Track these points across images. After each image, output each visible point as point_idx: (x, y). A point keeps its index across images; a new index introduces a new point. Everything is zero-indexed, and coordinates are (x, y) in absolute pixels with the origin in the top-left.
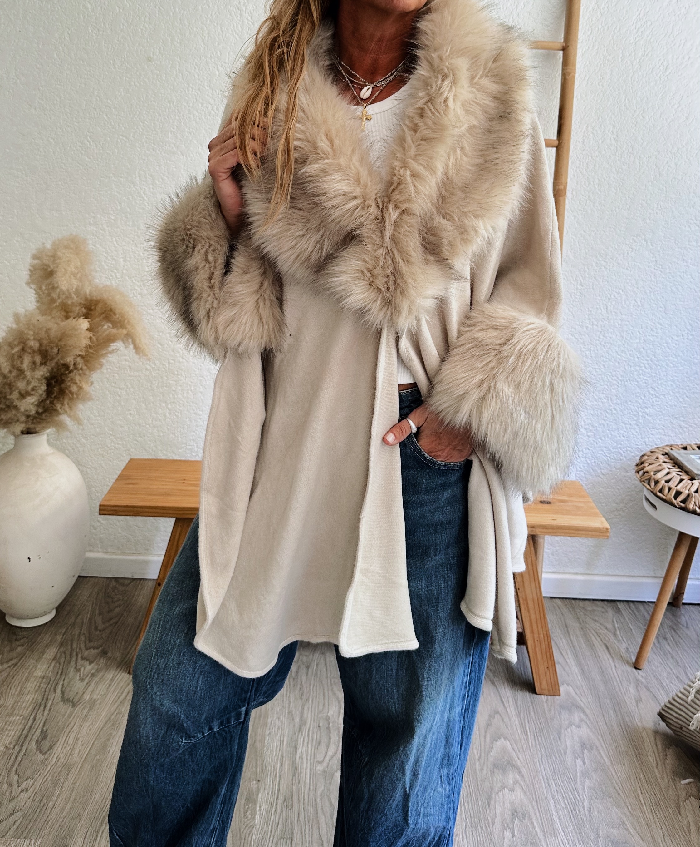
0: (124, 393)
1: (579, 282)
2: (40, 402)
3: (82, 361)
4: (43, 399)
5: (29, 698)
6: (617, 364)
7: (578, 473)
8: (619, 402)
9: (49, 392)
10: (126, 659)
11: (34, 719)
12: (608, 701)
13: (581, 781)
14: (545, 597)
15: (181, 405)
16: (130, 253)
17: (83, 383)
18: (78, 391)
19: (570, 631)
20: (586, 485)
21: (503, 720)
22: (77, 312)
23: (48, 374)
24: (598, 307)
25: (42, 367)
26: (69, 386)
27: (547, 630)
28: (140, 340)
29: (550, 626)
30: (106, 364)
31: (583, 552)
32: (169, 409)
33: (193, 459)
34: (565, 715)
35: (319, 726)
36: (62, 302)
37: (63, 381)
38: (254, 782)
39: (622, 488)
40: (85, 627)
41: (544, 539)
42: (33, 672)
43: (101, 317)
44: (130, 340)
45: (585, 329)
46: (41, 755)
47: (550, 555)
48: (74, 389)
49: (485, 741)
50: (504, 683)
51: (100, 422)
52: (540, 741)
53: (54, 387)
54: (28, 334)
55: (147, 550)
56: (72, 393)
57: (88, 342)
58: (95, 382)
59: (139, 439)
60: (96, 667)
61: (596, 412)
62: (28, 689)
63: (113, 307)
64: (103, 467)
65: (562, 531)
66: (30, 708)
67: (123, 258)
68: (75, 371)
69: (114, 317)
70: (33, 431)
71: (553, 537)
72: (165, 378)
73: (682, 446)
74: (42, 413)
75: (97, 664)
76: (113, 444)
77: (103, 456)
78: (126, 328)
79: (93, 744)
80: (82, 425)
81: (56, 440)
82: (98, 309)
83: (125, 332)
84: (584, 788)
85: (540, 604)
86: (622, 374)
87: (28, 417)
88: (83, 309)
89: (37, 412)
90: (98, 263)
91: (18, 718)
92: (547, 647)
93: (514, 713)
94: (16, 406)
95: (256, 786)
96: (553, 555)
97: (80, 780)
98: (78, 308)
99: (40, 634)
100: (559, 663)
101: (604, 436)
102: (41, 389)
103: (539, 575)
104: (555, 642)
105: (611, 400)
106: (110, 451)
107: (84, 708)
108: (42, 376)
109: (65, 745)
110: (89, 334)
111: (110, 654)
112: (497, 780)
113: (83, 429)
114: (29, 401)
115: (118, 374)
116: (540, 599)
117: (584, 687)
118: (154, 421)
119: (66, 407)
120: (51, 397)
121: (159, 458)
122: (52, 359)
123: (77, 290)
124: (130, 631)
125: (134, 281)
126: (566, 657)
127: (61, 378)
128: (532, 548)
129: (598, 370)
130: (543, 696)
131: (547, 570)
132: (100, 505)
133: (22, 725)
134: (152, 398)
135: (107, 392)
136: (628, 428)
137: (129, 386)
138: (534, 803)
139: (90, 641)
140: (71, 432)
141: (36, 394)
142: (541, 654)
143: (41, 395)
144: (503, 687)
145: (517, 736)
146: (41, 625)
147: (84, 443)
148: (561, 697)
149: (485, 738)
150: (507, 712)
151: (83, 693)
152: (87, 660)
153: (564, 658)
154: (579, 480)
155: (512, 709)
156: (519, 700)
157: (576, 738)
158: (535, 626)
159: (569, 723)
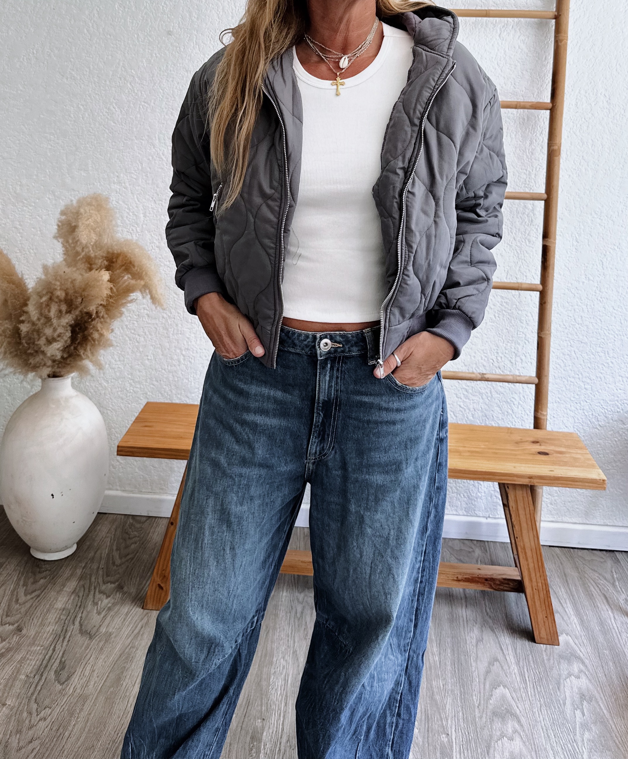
0: (142, 339)
1: (575, 238)
2: (65, 348)
3: (104, 310)
4: (67, 345)
5: (50, 628)
6: (613, 318)
8: (616, 356)
9: (73, 338)
10: (140, 595)
11: (54, 650)
12: (608, 653)
13: (580, 733)
14: (543, 545)
15: (195, 352)
16: (150, 210)
17: (104, 331)
18: (100, 338)
19: (568, 579)
20: (584, 436)
21: (502, 668)
22: (99, 264)
23: (73, 322)
24: (594, 263)
25: (67, 315)
26: (92, 333)
27: (545, 580)
29: (548, 575)
30: (126, 313)
31: (582, 502)
34: (564, 665)
36: (86, 255)
37: (86, 329)
38: (259, 720)
39: (619, 440)
40: (103, 562)
41: (542, 489)
42: (55, 603)
43: (122, 269)
44: (147, 291)
45: (581, 284)
46: (59, 685)
47: (549, 505)
48: (96, 335)
49: (484, 688)
50: (503, 631)
51: (120, 366)
52: (539, 690)
53: (78, 333)
54: (55, 285)
55: (162, 489)
56: (94, 340)
57: (109, 292)
58: (116, 329)
59: (156, 383)
60: (113, 601)
61: (593, 365)
62: (49, 620)
63: (132, 260)
64: (121, 409)
65: (559, 482)
66: (50, 639)
67: (143, 213)
68: (97, 319)
69: (134, 269)
70: (58, 374)
71: (552, 487)
74: (66, 358)
75: (113, 598)
76: (131, 388)
77: (122, 399)
78: (144, 280)
79: (107, 676)
80: (103, 369)
81: (79, 384)
82: (119, 262)
83: (142, 283)
84: (583, 740)
85: (538, 553)
87: (54, 361)
88: (105, 261)
89: (62, 357)
90: (120, 218)
91: (39, 648)
92: (546, 596)
93: (513, 660)
94: (43, 351)
95: (261, 724)
96: (551, 504)
97: (94, 712)
98: (100, 261)
99: (61, 568)
100: (558, 612)
101: (601, 389)
102: (66, 336)
103: (537, 524)
104: (554, 591)
105: (608, 354)
106: (129, 394)
107: (100, 641)
108: (67, 323)
109: (81, 677)
110: (110, 285)
111: (125, 589)
112: (496, 729)
113: (104, 373)
114: (55, 347)
115: (137, 322)
116: (538, 547)
117: (583, 637)
118: (169, 367)
119: (89, 353)
120: (75, 344)
121: (174, 402)
122: (77, 307)
124: (145, 567)
125: (153, 235)
126: (565, 605)
127: (84, 325)
128: (530, 498)
129: (594, 324)
130: (542, 645)
131: (545, 519)
132: (118, 445)
133: (42, 655)
134: (168, 344)
135: (127, 339)
136: (625, 381)
137: (147, 333)
139: (108, 576)
140: (92, 376)
141: (62, 340)
142: (539, 603)
143: (66, 342)
144: (502, 634)
145: (516, 684)
146: (63, 559)
147: (105, 386)
148: (560, 647)
149: (484, 686)
150: (506, 659)
151: (100, 626)
152: (104, 594)
153: (562, 606)
154: (577, 432)
155: (512, 657)
156: (518, 648)
157: (575, 689)
158: (533, 575)
159: (568, 674)
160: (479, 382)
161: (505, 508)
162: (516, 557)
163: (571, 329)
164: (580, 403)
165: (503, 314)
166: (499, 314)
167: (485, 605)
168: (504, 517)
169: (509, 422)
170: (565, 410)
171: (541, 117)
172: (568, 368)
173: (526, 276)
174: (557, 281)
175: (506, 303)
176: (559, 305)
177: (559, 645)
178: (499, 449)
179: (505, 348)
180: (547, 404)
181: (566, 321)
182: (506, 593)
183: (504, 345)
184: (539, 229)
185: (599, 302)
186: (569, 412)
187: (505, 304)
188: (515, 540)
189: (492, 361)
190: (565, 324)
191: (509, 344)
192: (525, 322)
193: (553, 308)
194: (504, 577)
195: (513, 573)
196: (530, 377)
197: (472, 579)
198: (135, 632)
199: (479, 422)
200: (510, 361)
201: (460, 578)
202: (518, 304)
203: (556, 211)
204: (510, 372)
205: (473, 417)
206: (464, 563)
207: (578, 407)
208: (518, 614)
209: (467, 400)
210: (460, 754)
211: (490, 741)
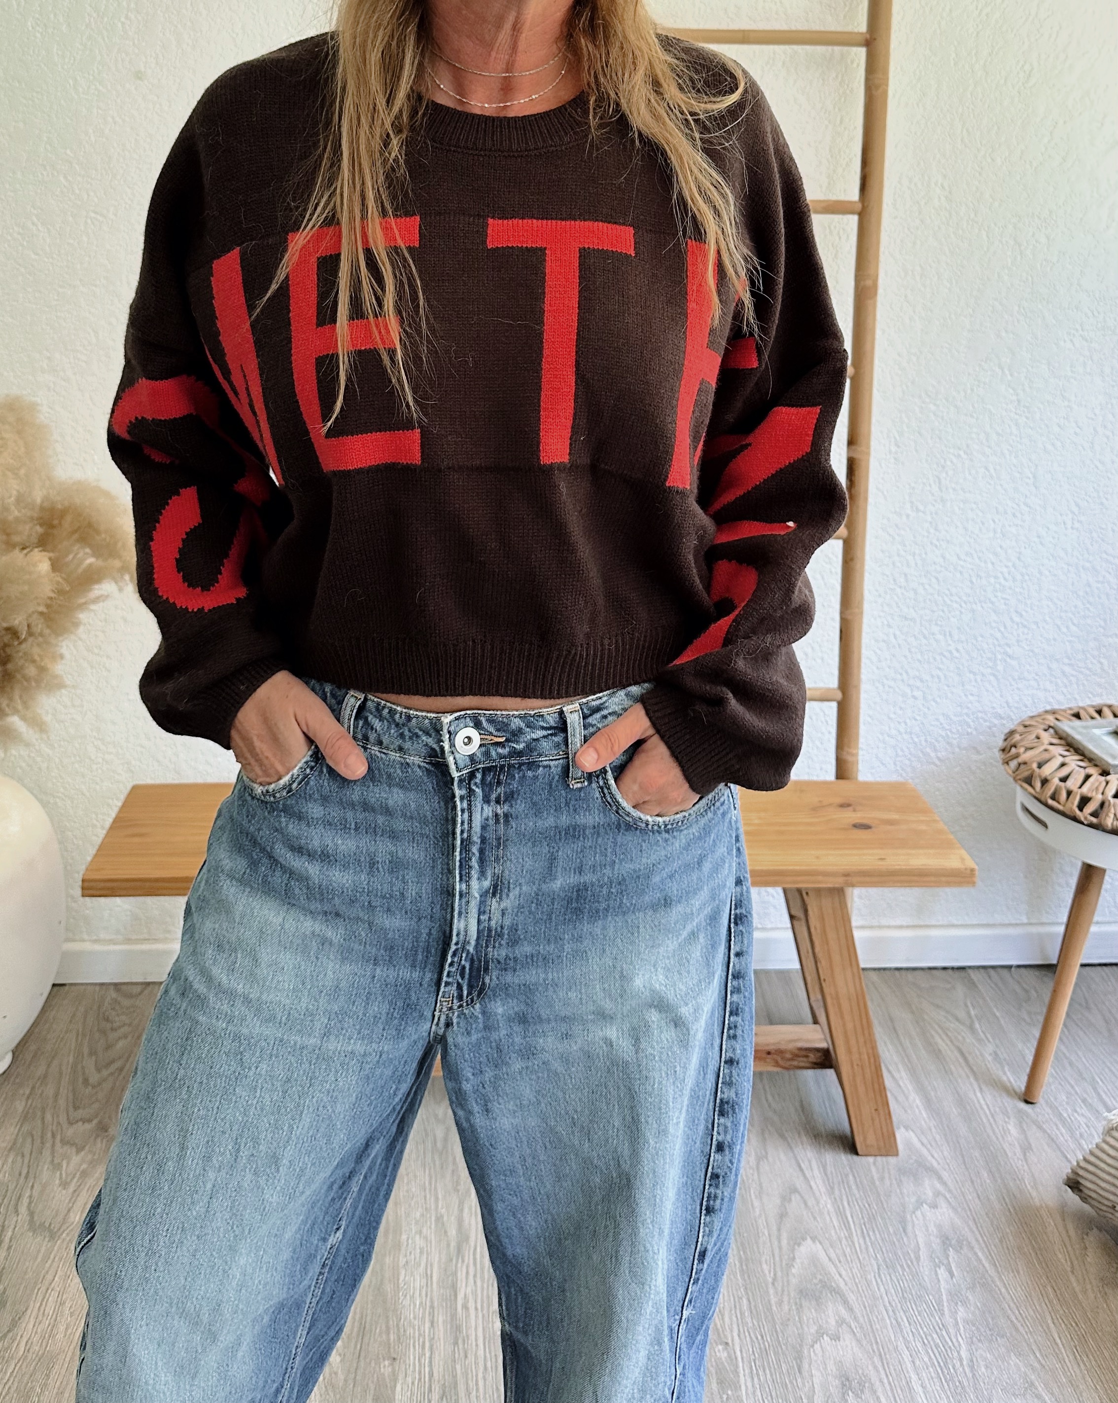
13: (950, 1310)
21: (806, 1204)
26: (22, 667)
27: (874, 1048)
34: (909, 1187)
40: (65, 1081)
48: (31, 671)
49: (781, 1248)
50: (802, 1139)
52: (872, 1237)
56: (27, 679)
73: (1072, 712)
84: (957, 1323)
85: (858, 983)
92: (875, 1075)
93: (822, 1188)
95: (390, 1369)
100: (894, 1098)
101: (940, 696)
109: (40, 1317)
112: (808, 1321)
116: (857, 973)
119: (18, 704)
126: (903, 1084)
129: (927, 587)
130: (870, 1159)
132: (84, 878)
138: (876, 1360)
139: (76, 1108)
142: (865, 1089)
144: (802, 1146)
145: (833, 1232)
148: (900, 1157)
149: (779, 1242)
150: (811, 1187)
151: (69, 1211)
152: (72, 1145)
155: (820, 1182)
156: (829, 1166)
157: (932, 1229)
158: (853, 1042)
159: (917, 1201)
163: (888, 597)
164: (906, 723)
167: (765, 1089)
170: (883, 736)
172: (884, 664)
177: (897, 1154)
180: (858, 735)
181: (880, 583)
185: (934, 548)
186: (890, 738)
194: (800, 1045)
195: (812, 1036)
207: (902, 730)
210: (753, 1379)
211: (801, 1346)
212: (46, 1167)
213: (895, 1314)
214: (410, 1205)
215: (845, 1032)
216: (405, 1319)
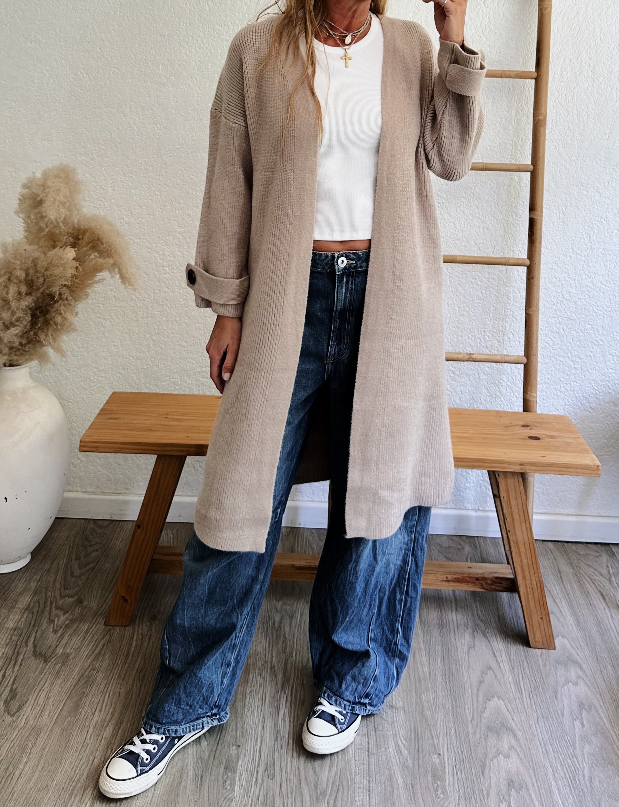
1: (561, 211)
2: (24, 333)
3: (68, 291)
4: (27, 330)
6: (602, 294)
7: (566, 407)
8: (605, 333)
9: (33, 323)
10: (102, 609)
11: (4, 676)
12: (606, 656)
13: (580, 746)
14: (536, 540)
15: (166, 336)
16: (119, 183)
17: (67, 314)
18: (63, 321)
19: (563, 577)
20: (575, 419)
21: (496, 676)
22: (64, 241)
23: (33, 304)
24: (581, 236)
25: (27, 298)
26: (54, 317)
27: (539, 577)
28: (127, 270)
29: (542, 571)
30: (91, 294)
31: (574, 491)
32: (154, 341)
33: (176, 393)
34: (561, 671)
35: (303, 684)
36: (50, 231)
37: (48, 312)
38: (234, 748)
39: (611, 423)
40: (61, 573)
41: (534, 477)
42: (6, 622)
43: (88, 247)
44: (116, 270)
45: (569, 258)
46: (9, 716)
47: (540, 495)
48: (58, 319)
49: (478, 701)
50: (496, 635)
51: (83, 353)
53: (38, 318)
54: (15, 264)
55: (127, 489)
56: (56, 324)
57: (74, 272)
58: (80, 313)
60: (71, 617)
61: (583, 343)
63: (100, 236)
65: (552, 468)
67: (111, 187)
68: (60, 302)
69: (102, 246)
70: (15, 363)
71: (543, 475)
72: (151, 308)
74: (25, 345)
75: (72, 614)
78: (113, 258)
79: (64, 704)
80: (65, 357)
81: (38, 373)
82: (86, 238)
83: (111, 261)
84: (584, 754)
85: (532, 547)
86: (608, 304)
87: (11, 348)
88: (71, 238)
89: (21, 344)
90: (86, 192)
92: (540, 596)
93: (507, 668)
95: (236, 752)
96: (543, 494)
97: (49, 745)
98: (65, 238)
99: (13, 582)
100: (553, 613)
101: (591, 368)
102: (26, 320)
103: (530, 516)
104: (548, 590)
105: (597, 331)
107: (56, 664)
108: (27, 306)
109: (35, 705)
110: (75, 264)
111: (85, 603)
112: (491, 745)
113: (66, 361)
114: (13, 332)
115: (103, 304)
116: (531, 542)
117: (580, 639)
118: (138, 353)
119: (50, 339)
120: (35, 329)
121: (142, 391)
122: (39, 289)
123: (65, 219)
124: (107, 577)
125: (122, 211)
126: (560, 605)
127: (46, 309)
128: (522, 487)
129: (583, 300)
130: (537, 650)
131: (537, 511)
132: (81, 442)
134: (136, 328)
135: (92, 323)
136: (615, 360)
138: (531, 771)
139: (66, 589)
140: (53, 365)
141: (21, 325)
142: (534, 604)
143: (25, 327)
144: (495, 640)
145: (510, 694)
146: (15, 571)
147: (66, 376)
148: (556, 651)
149: (477, 697)
150: (500, 667)
151: (56, 647)
152: (61, 610)
153: (557, 606)
154: (568, 415)
155: (506, 664)
156: (512, 653)
157: (573, 697)
158: (527, 572)
159: (565, 680)
160: (466, 363)
161: (496, 499)
162: (508, 553)
163: (559, 305)
164: (570, 384)
165: (491, 291)
166: (486, 291)
167: (477, 607)
168: (495, 509)
169: (498, 406)
170: (555, 392)
171: (527, 86)
172: (557, 347)
173: (513, 251)
174: (544, 255)
175: (493, 279)
176: (547, 281)
177: (555, 649)
178: (488, 434)
179: (492, 326)
180: (536, 384)
181: (554, 297)
182: (497, 592)
183: (492, 323)
184: (525, 202)
185: (587, 277)
186: (559, 393)
187: (491, 280)
188: (507, 534)
189: (479, 340)
190: (553, 300)
191: (496, 322)
192: (512, 299)
193: (541, 284)
194: (496, 575)
195: (505, 571)
196: (518, 356)
197: (462, 579)
198: (96, 652)
199: (466, 405)
200: (498, 340)
201: (450, 577)
202: (505, 280)
203: (543, 182)
204: (498, 351)
205: (460, 400)
206: (453, 561)
207: (568, 389)
208: (511, 616)
209: (454, 383)
210: (453, 776)
211: (485, 759)
212: (45, 621)
213: (545, 746)
214: (256, 659)
215: (522, 565)
216: (248, 723)
